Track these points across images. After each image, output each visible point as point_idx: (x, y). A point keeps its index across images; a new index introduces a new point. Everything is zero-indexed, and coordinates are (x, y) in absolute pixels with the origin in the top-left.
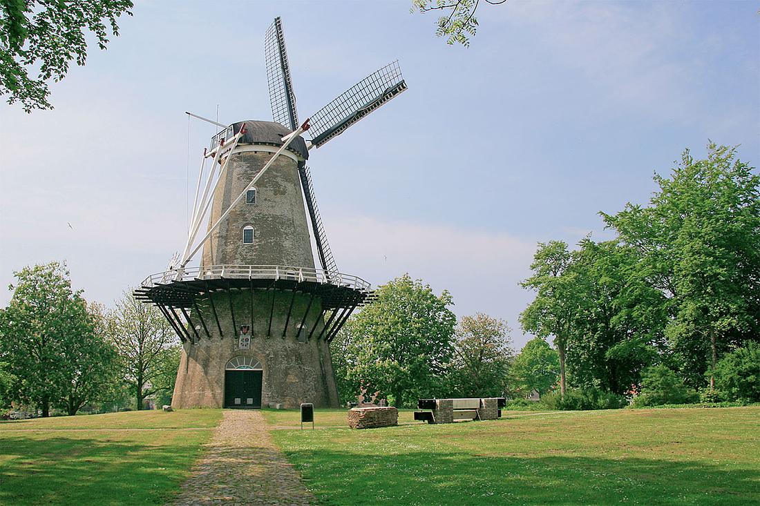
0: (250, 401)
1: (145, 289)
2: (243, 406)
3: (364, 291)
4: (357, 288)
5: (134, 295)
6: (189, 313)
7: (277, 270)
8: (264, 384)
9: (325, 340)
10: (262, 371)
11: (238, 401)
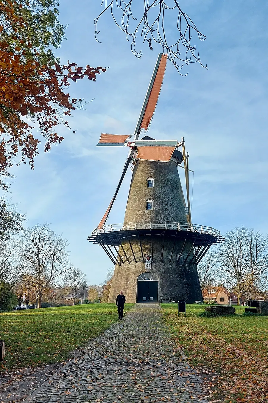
0: (152, 299)
1: (93, 236)
2: (148, 301)
3: (216, 236)
4: (212, 234)
5: (88, 239)
6: (118, 249)
7: (165, 225)
8: (159, 289)
9: (194, 264)
10: (158, 281)
11: (145, 299)
